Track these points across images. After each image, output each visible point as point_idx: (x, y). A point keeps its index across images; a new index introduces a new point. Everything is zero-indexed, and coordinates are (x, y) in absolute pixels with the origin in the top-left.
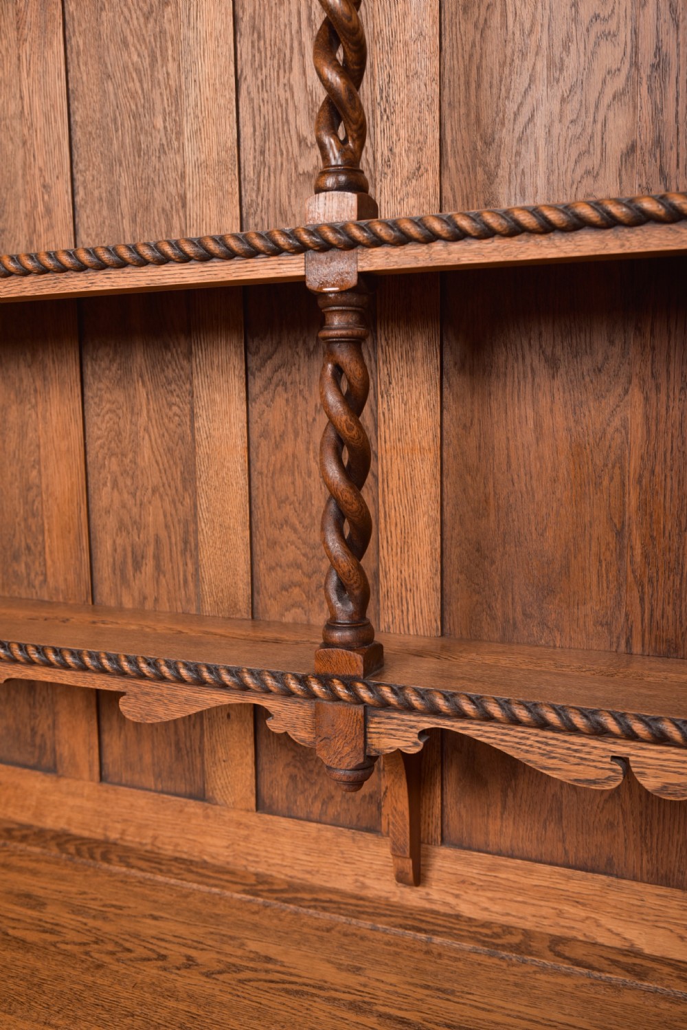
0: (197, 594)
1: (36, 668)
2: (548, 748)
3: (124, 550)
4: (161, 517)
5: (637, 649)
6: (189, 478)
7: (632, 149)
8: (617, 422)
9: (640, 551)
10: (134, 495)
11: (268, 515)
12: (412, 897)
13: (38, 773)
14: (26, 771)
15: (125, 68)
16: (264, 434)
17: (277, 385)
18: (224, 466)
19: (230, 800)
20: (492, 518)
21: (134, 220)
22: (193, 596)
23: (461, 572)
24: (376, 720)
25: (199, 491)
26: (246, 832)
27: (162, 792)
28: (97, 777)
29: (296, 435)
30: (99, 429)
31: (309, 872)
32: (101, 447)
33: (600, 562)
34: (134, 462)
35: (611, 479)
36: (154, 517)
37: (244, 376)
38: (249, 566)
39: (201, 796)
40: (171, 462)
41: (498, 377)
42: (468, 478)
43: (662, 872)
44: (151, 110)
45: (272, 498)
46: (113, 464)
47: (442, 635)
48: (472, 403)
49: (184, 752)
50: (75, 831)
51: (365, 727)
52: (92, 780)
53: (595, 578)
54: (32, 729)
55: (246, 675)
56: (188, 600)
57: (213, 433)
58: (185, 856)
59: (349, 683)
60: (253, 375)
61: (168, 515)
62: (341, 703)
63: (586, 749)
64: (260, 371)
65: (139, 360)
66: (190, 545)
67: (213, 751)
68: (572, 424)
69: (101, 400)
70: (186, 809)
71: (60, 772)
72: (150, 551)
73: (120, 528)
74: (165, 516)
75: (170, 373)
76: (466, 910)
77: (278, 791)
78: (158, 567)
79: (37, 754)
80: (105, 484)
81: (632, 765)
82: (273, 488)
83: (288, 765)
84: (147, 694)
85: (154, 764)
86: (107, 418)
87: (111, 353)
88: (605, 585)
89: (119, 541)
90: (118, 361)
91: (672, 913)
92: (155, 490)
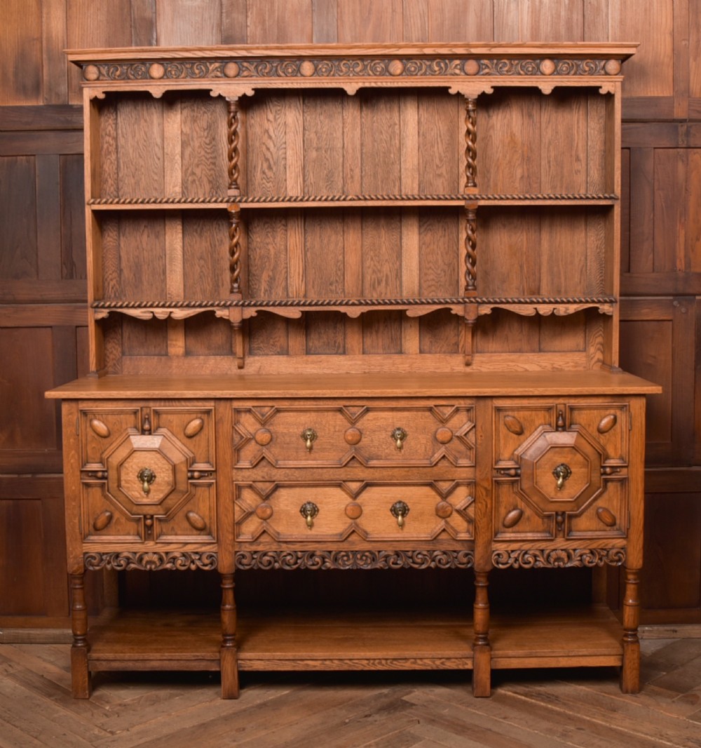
0: (401, 291)
2: (520, 308)
3: (375, 279)
4: (389, 269)
5: (526, 294)
6: (399, 256)
7: (522, 177)
8: (520, 239)
10: (379, 262)
11: (425, 266)
15: (381, 139)
16: (424, 244)
17: (429, 230)
18: (411, 253)
19: (411, 351)
21: (382, 182)
22: (399, 291)
23: (481, 279)
24: (481, 306)
25: (403, 260)
26: (416, 361)
27: (386, 354)
28: (362, 353)
29: (434, 243)
30: (368, 243)
31: (437, 369)
32: (368, 248)
33: (516, 274)
34: (379, 252)
35: (519, 253)
37: (419, 227)
38: (419, 281)
39: (401, 352)
40: (393, 252)
41: (491, 230)
43: (533, 349)
44: (390, 153)
45: (427, 261)
49: (394, 340)
51: (478, 308)
52: (359, 354)
53: (515, 278)
54: (335, 341)
56: (397, 293)
57: (408, 244)
59: (475, 298)
60: (422, 227)
61: (391, 268)
62: (472, 303)
63: (528, 307)
64: (424, 226)
65: (382, 222)
66: (398, 275)
67: (405, 337)
68: (509, 241)
70: (395, 357)
71: (347, 353)
72: (384, 279)
73: (373, 273)
75: (393, 226)
76: (483, 370)
77: (427, 346)
78: (387, 284)
79: (337, 349)
80: (369, 260)
81: (538, 309)
82: (427, 258)
83: (429, 338)
85: (383, 345)
86: (370, 239)
87: (373, 220)
88: (518, 279)
89: (373, 277)
90: (375, 222)
91: (536, 359)
92: (386, 261)
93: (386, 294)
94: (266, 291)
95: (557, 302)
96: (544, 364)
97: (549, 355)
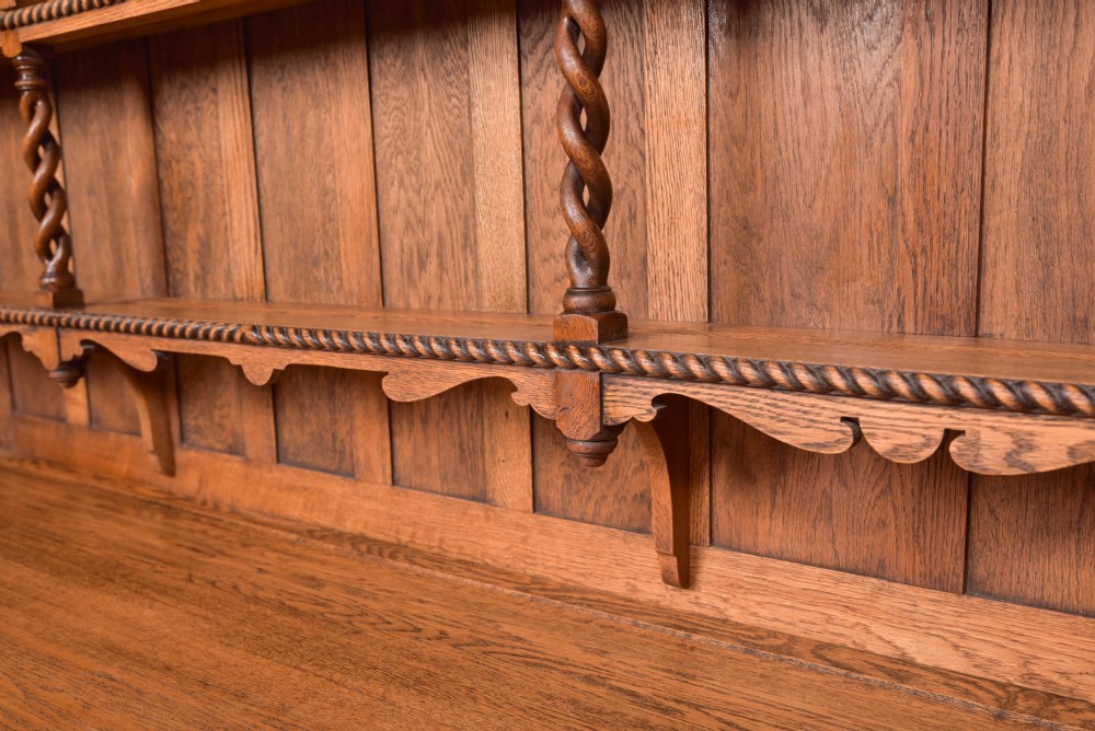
0: (477, 291)
1: (311, 352)
2: (779, 411)
3: (411, 249)
4: (444, 213)
5: (909, 327)
6: (468, 173)
8: (889, 74)
9: (912, 218)
10: (418, 193)
11: (541, 204)
12: (681, 601)
13: (338, 477)
14: (328, 475)
16: (537, 120)
17: (549, 67)
18: (499, 155)
19: (509, 501)
20: (759, 191)
22: (473, 293)
23: (728, 253)
24: (612, 387)
25: (477, 183)
26: (523, 534)
27: (448, 495)
28: (389, 481)
30: (386, 128)
31: (583, 575)
32: (388, 146)
33: (871, 233)
34: (418, 159)
35: (883, 140)
36: (436, 214)
37: (516, 59)
38: (524, 258)
39: (482, 498)
40: (452, 156)
41: (764, 36)
42: (735, 150)
43: (936, 574)
45: (545, 185)
46: (399, 163)
47: (710, 320)
48: (739, 68)
49: (467, 453)
50: (371, 535)
51: (601, 395)
52: (385, 484)
53: (866, 252)
54: (333, 435)
55: (490, 345)
56: (469, 298)
57: (489, 122)
58: (469, 559)
59: (583, 348)
60: (526, 58)
61: (450, 211)
62: (577, 371)
63: (816, 410)
64: (532, 53)
65: (421, 52)
66: (469, 242)
67: (493, 451)
68: (841, 83)
69: (387, 98)
70: (469, 512)
71: (357, 476)
72: (434, 249)
73: (407, 228)
74: (447, 212)
75: (449, 64)
76: (735, 615)
77: (553, 492)
78: (441, 266)
79: (337, 459)
80: (392, 184)
81: (861, 425)
82: (546, 175)
83: (562, 464)
84: (406, 372)
85: (440, 467)
86: (393, 116)
87: (396, 48)
88: (876, 259)
89: (406, 241)
90: (402, 56)
91: (946, 619)
92: (437, 186)
93: (440, 299)
94: (197, 277)
95: (956, 401)
96: (988, 652)
97: (1012, 617)
